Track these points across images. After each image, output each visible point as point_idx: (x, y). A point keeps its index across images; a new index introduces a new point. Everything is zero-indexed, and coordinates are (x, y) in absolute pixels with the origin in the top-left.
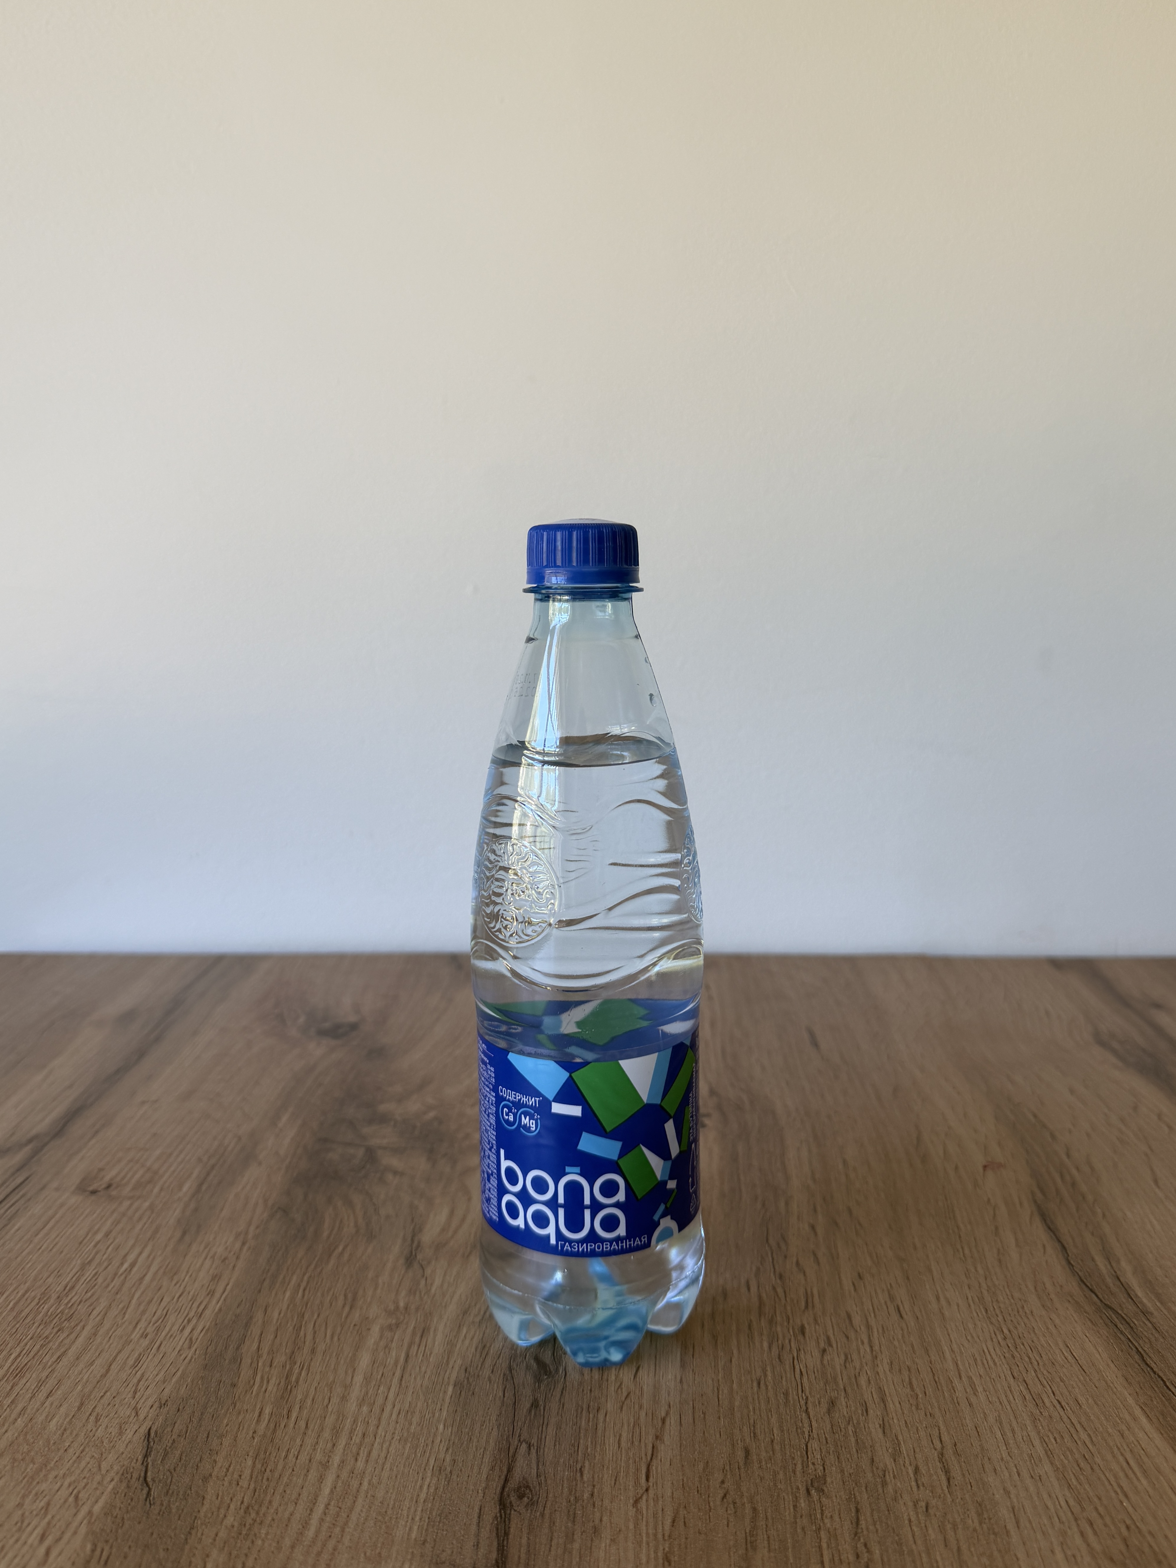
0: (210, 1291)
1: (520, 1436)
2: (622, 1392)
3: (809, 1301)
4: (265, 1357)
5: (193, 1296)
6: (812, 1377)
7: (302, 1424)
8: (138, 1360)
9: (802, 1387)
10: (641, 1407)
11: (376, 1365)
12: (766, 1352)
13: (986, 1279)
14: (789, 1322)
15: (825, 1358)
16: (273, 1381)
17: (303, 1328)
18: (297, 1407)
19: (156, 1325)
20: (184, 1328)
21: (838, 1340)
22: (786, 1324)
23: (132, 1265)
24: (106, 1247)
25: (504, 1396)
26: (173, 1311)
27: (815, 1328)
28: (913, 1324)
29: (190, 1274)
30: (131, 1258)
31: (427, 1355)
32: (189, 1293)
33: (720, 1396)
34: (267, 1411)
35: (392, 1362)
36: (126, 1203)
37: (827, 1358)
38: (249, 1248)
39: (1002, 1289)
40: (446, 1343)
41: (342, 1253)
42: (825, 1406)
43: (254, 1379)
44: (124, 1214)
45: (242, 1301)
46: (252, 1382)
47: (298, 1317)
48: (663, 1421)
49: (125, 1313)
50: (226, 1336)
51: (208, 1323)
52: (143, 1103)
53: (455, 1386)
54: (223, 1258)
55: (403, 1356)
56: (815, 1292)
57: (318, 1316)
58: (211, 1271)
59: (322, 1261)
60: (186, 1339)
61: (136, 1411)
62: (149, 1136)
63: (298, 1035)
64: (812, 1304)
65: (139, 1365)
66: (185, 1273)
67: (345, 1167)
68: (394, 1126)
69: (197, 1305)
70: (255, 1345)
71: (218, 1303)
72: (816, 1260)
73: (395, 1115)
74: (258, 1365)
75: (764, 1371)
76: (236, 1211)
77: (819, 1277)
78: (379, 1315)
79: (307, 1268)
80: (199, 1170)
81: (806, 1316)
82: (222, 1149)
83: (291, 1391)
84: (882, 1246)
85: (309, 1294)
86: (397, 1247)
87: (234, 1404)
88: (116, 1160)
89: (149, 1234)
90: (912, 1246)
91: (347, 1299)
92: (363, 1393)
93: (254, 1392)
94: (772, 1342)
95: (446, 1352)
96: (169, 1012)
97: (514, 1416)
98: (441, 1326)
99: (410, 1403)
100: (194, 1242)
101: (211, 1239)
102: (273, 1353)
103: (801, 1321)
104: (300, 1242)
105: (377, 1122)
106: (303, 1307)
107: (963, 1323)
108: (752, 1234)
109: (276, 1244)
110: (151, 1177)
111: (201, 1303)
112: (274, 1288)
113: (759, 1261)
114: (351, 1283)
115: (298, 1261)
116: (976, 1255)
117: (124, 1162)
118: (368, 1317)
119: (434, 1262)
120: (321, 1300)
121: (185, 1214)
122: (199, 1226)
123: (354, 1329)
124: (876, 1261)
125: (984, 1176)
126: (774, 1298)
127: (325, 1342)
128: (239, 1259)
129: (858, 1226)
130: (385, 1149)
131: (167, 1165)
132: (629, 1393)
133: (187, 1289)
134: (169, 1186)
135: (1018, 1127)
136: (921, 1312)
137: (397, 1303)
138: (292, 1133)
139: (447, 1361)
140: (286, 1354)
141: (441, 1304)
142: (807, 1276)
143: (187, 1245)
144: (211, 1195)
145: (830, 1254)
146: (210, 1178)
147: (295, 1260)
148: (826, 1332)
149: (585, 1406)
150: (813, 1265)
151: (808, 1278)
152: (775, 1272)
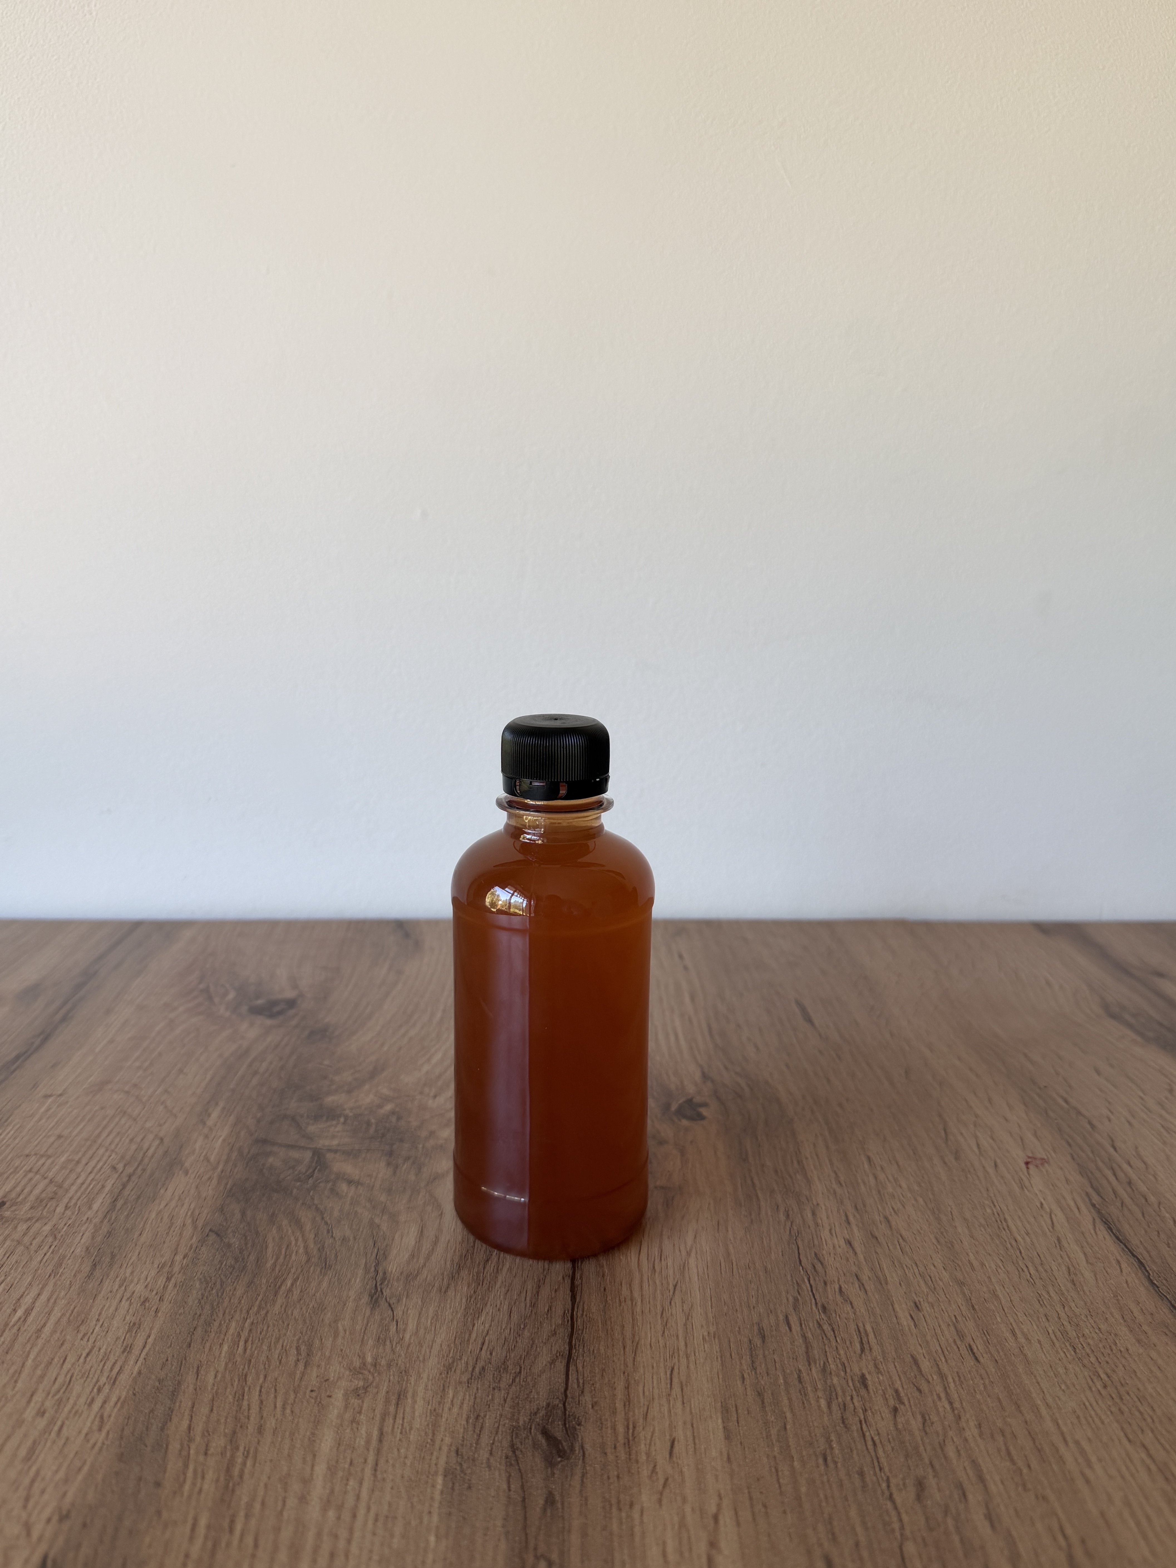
0: (127, 1347)
1: (535, 1549)
2: (658, 1479)
3: (864, 1343)
4: (198, 1439)
5: (105, 1354)
6: (888, 1448)
7: (249, 1540)
8: (32, 1450)
9: (878, 1462)
10: (684, 1500)
11: (342, 1448)
12: (825, 1415)
13: (1064, 1308)
14: (846, 1372)
15: (899, 1420)
16: (210, 1475)
17: (246, 1397)
18: (242, 1514)
19: (57, 1397)
20: (93, 1400)
21: (909, 1394)
22: (842, 1374)
23: (28, 1312)
25: (510, 1490)
26: (78, 1377)
27: (878, 1378)
28: (994, 1370)
29: (101, 1323)
30: (28, 1300)
31: (406, 1432)
32: (100, 1349)
33: (781, 1481)
34: (203, 1522)
35: (363, 1443)
36: (22, 1227)
37: (900, 1420)
38: (175, 1286)
39: (1085, 1320)
40: (428, 1414)
41: (290, 1290)
42: (912, 1491)
43: (185, 1474)
44: (19, 1242)
45: (167, 1360)
46: (182, 1478)
47: (239, 1380)
48: (716, 1518)
49: (16, 1382)
50: (148, 1411)
51: (124, 1393)
52: (47, 1097)
53: (445, 1476)
54: (142, 1299)
55: (375, 1433)
56: (869, 1328)
57: (265, 1377)
58: (128, 1318)
59: (266, 1302)
60: (95, 1417)
61: (28, 1528)
62: (52, 1139)
63: (228, 1014)
64: (868, 1346)
65: (34, 1457)
66: (94, 1322)
67: (289, 1175)
68: (344, 1123)
69: (110, 1367)
70: (185, 1423)
71: (136, 1363)
72: (862, 1286)
73: (345, 1110)
74: (189, 1454)
75: (829, 1441)
76: (158, 1236)
77: (869, 1308)
78: (341, 1375)
79: (248, 1312)
80: (112, 1182)
81: (864, 1360)
82: (141, 1154)
83: (233, 1491)
84: (934, 1266)
85: (252, 1347)
86: (358, 1281)
87: (159, 1513)
88: (12, 1170)
89: (49, 1269)
90: (968, 1264)
91: (300, 1354)
92: (328, 1491)
93: (186, 1494)
94: (831, 1398)
95: (430, 1426)
96: (79, 987)
97: (525, 1518)
98: (421, 1389)
99: (390, 1505)
100: (106, 1279)
101: (128, 1275)
102: (209, 1435)
103: (860, 1370)
104: (238, 1276)
105: (325, 1118)
106: (244, 1367)
107: (1051, 1367)
108: (781, 1254)
109: (208, 1279)
110: (54, 1192)
111: (115, 1363)
112: (207, 1340)
113: (796, 1291)
114: (304, 1332)
115: (236, 1301)
116: (1044, 1275)
117: (21, 1173)
118: (327, 1378)
119: (404, 1299)
120: (268, 1357)
121: (95, 1240)
122: (113, 1256)
123: (310, 1397)
124: (932, 1286)
125: (1029, 1174)
126: (823, 1339)
127: (274, 1416)
128: (162, 1300)
129: (901, 1240)
130: (336, 1151)
131: (73, 1176)
132: (667, 1480)
133: (98, 1344)
134: (76, 1204)
135: (1051, 1114)
136: (999, 1353)
137: (364, 1358)
138: (224, 1133)
139: (431, 1440)
140: (225, 1435)
141: (418, 1357)
142: (855, 1307)
143: (98, 1283)
144: (128, 1215)
145: (877, 1277)
146: (126, 1192)
147: (232, 1301)
148: (893, 1383)
149: (614, 1501)
150: (860, 1292)
151: (858, 1310)
152: (816, 1304)
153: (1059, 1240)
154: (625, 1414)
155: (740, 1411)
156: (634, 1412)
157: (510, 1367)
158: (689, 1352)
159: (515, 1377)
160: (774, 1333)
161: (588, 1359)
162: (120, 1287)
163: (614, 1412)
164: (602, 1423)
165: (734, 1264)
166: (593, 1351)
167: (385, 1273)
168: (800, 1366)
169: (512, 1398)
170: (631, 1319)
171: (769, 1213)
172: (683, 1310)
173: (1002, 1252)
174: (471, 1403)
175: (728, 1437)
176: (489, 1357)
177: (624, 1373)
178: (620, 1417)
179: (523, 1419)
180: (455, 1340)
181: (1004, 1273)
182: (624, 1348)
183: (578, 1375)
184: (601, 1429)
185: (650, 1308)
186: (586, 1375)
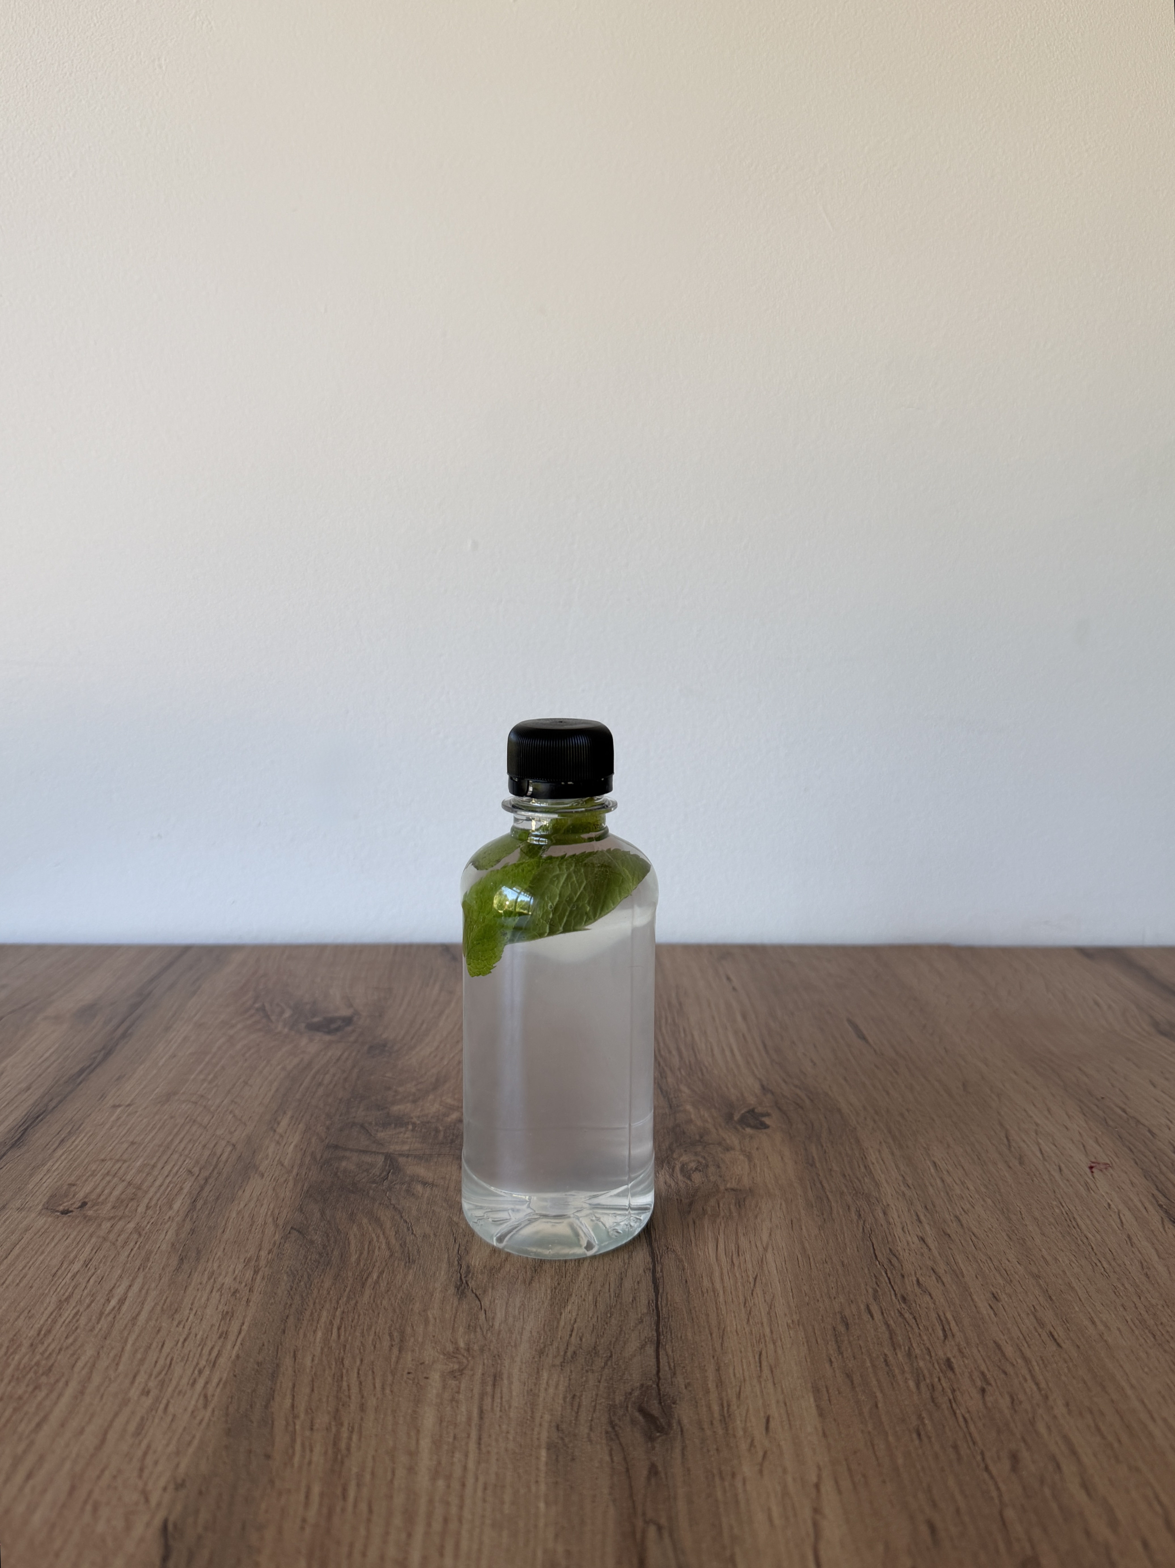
0: (222, 1333)
1: (644, 1514)
2: (757, 1452)
3: (946, 1329)
4: (302, 1416)
5: (202, 1339)
6: (980, 1425)
7: (363, 1506)
8: (141, 1426)
9: (972, 1438)
10: (785, 1471)
11: (445, 1424)
12: (915, 1395)
13: (1140, 1299)
14: (931, 1357)
15: (987, 1399)
16: (318, 1449)
17: (345, 1378)
18: (353, 1483)
19: (159, 1378)
20: (195, 1381)
21: (995, 1376)
22: (928, 1357)
23: (122, 1301)
24: (87, 1279)
25: (612, 1461)
26: (178, 1360)
27: (963, 1362)
28: (1076, 1355)
29: (194, 1312)
30: (119, 1291)
31: (505, 1410)
32: (196, 1335)
33: (878, 1454)
34: (316, 1489)
35: (464, 1419)
36: (106, 1225)
37: (989, 1399)
38: (263, 1278)
39: (1162, 1309)
40: (526, 1394)
41: (377, 1282)
42: (1007, 1463)
43: (293, 1447)
44: (105, 1239)
45: (263, 1345)
46: (290, 1451)
47: (336, 1363)
48: (817, 1486)
49: (117, 1364)
50: (249, 1391)
51: (225, 1375)
52: (115, 1107)
53: (548, 1449)
54: (232, 1290)
55: (475, 1412)
56: (950, 1316)
57: (362, 1360)
58: (220, 1307)
59: (354, 1293)
60: (199, 1395)
61: (146, 1495)
62: (125, 1146)
63: (286, 1030)
64: (950, 1332)
65: (143, 1432)
66: (188, 1311)
67: (364, 1178)
68: (413, 1130)
69: (208, 1351)
70: (288, 1402)
71: (234, 1347)
72: (939, 1278)
73: (412, 1118)
74: (295, 1429)
75: (920, 1418)
76: (241, 1233)
77: (948, 1299)
78: (436, 1359)
79: (338, 1302)
80: (190, 1184)
81: (948, 1346)
82: (215, 1159)
83: (342, 1463)
84: (1009, 1261)
85: (345, 1334)
86: (443, 1273)
87: (272, 1482)
88: (89, 1173)
89: (138, 1263)
90: (1042, 1259)
91: (394, 1340)
92: (435, 1463)
93: (296, 1465)
94: (918, 1380)
95: (529, 1405)
96: (136, 1006)
97: (631, 1487)
98: (516, 1371)
99: (497, 1474)
100: (195, 1272)
101: (215, 1268)
102: (313, 1412)
103: (945, 1354)
104: (323, 1269)
105: (393, 1125)
106: (340, 1351)
107: (1132, 1352)
108: (856, 1249)
109: (295, 1272)
110: (133, 1194)
111: (212, 1348)
112: (301, 1327)
113: (875, 1283)
114: (395, 1319)
115: (325, 1292)
116: (1117, 1269)
117: (98, 1177)
118: (422, 1361)
119: (490, 1290)
120: (362, 1342)
121: (179, 1237)
122: (199, 1252)
123: (408, 1378)
124: (1009, 1279)
125: (1094, 1177)
126: (905, 1326)
127: (375, 1395)
128: (252, 1291)
129: (973, 1237)
130: (408, 1156)
131: (150, 1179)
132: (765, 1453)
133: (193, 1331)
134: (156, 1204)
135: (1111, 1123)
136: (1080, 1339)
137: (456, 1343)
138: (296, 1139)
139: (531, 1417)
140: (329, 1413)
141: (510, 1343)
142: (934, 1298)
143: (187, 1276)
144: (209, 1214)
145: (953, 1271)
146: (205, 1194)
147: (321, 1291)
148: (978, 1367)
149: (715, 1471)
150: (937, 1285)
151: (937, 1300)
152: (896, 1295)
153: (1129, 1237)
154: (719, 1394)
155: (830, 1391)
156: (727, 1391)
157: (601, 1352)
158: (775, 1339)
159: (607, 1361)
160: (857, 1321)
161: (677, 1344)
162: (209, 1279)
163: (707, 1392)
164: (696, 1402)
165: (811, 1260)
166: (681, 1337)
167: (468, 1267)
168: (885, 1351)
169: (606, 1380)
170: (715, 1309)
171: (841, 1213)
172: (765, 1301)
173: (1074, 1248)
174: (566, 1384)
175: (821, 1414)
176: (580, 1342)
177: (713, 1357)
178: (714, 1396)
179: (619, 1398)
180: (544, 1327)
181: (1078, 1267)
182: (711, 1334)
183: (668, 1359)
184: (697, 1407)
185: (732, 1299)
186: (676, 1359)
